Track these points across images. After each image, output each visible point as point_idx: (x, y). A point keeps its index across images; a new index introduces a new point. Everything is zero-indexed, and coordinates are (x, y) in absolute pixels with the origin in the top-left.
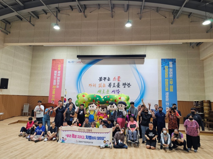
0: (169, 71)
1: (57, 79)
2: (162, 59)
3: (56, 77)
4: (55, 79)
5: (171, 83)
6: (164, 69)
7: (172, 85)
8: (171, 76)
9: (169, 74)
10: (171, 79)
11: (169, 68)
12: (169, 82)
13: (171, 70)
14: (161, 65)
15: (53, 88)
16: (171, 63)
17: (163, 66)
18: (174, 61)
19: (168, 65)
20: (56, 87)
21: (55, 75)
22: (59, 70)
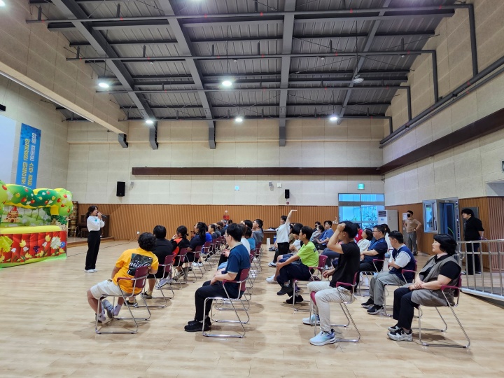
0: (30, 150)
2: (23, 125)
5: (31, 170)
6: (24, 143)
7: (31, 174)
8: (32, 158)
9: (29, 155)
10: (32, 164)
11: (31, 143)
12: (28, 168)
13: (33, 147)
14: (19, 136)
16: (34, 135)
17: (22, 138)
18: (38, 132)
19: (31, 138)
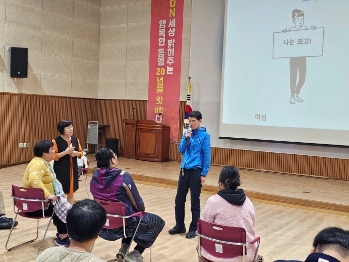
1: (166, 47)
3: (164, 40)
4: (162, 47)
15: (157, 74)
20: (166, 71)
21: (162, 32)
22: (172, 18)
